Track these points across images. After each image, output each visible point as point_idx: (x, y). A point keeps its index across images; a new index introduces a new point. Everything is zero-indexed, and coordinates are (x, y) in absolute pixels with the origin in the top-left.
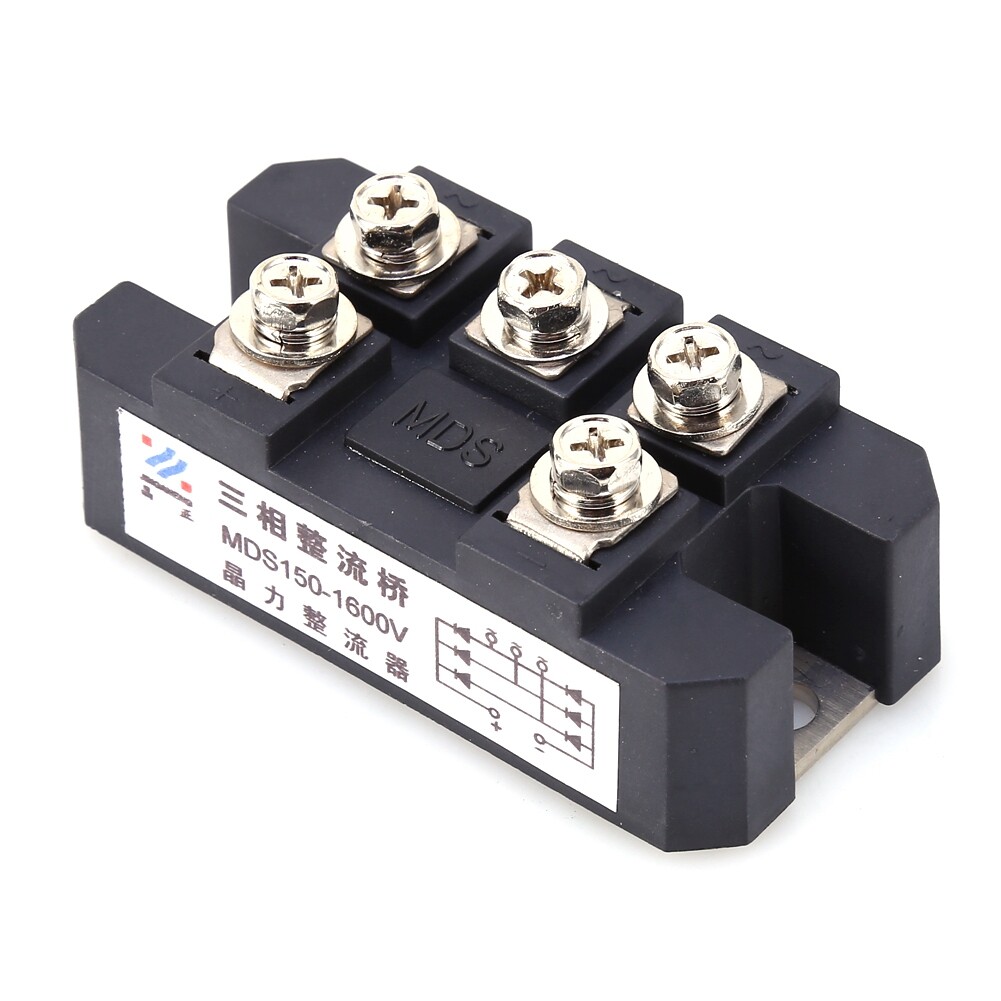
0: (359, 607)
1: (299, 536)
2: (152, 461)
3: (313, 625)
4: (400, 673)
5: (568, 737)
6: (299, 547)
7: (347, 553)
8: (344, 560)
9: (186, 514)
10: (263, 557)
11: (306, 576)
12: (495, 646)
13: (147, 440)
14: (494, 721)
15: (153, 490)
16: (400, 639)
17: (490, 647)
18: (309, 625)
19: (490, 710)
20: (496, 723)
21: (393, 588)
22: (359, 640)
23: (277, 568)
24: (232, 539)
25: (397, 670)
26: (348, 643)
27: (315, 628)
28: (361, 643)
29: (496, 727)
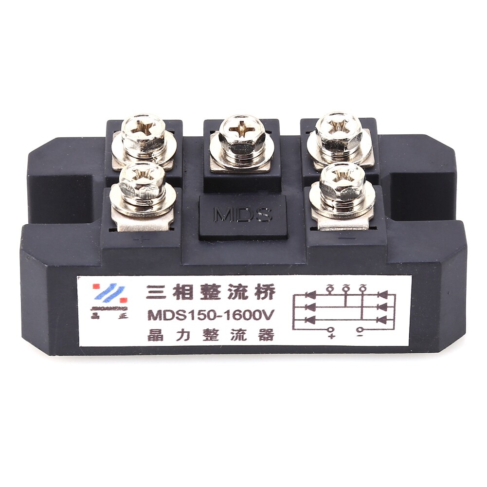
0: (242, 314)
1: (201, 292)
2: (99, 297)
3: (209, 338)
4: (268, 337)
5: (378, 320)
6: (202, 299)
7: (235, 287)
8: (233, 292)
9: (123, 316)
10: (176, 315)
11: (206, 313)
12: (332, 293)
13: (96, 286)
14: (330, 334)
15: (99, 313)
16: (268, 318)
17: (330, 294)
18: (207, 340)
19: (328, 330)
20: (332, 334)
21: (265, 292)
22: (241, 332)
23: (185, 317)
24: (155, 315)
25: (266, 336)
26: (234, 337)
27: (211, 340)
28: (242, 333)
29: (332, 337)
